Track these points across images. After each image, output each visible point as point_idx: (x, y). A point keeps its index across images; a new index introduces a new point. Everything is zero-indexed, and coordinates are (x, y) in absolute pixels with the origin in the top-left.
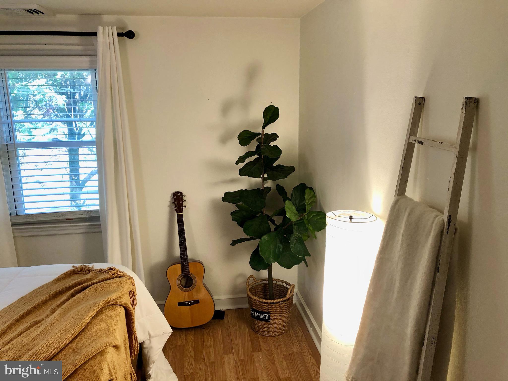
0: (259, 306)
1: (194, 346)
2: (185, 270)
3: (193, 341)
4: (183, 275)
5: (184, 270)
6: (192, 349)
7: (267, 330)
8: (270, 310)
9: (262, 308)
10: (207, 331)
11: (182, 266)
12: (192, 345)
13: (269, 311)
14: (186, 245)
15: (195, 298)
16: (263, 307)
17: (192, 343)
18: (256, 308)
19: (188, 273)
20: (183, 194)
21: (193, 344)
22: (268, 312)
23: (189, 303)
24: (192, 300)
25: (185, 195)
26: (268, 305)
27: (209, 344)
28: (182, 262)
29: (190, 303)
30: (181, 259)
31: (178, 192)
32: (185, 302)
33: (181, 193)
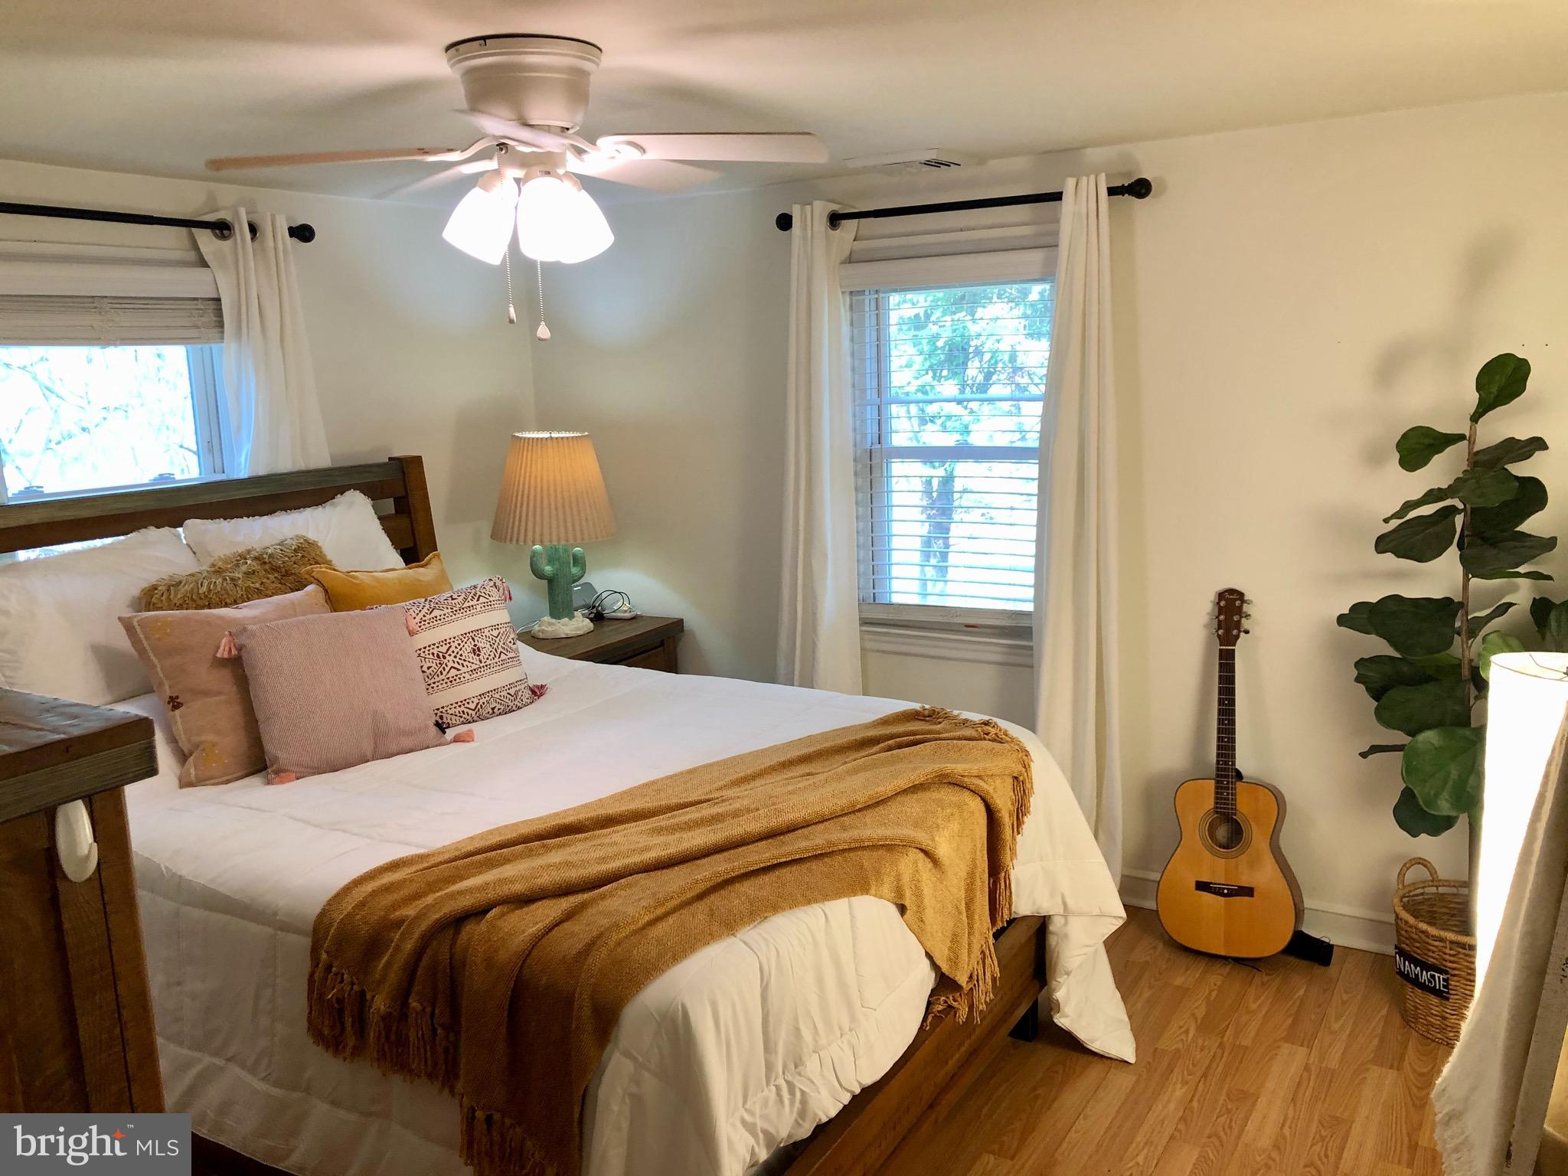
0: (1418, 945)
1: (1212, 998)
2: (1225, 799)
3: (1216, 987)
4: (1217, 812)
5: (1221, 799)
6: (1205, 1002)
7: (1438, 1022)
8: (1450, 965)
9: (1426, 952)
10: (1265, 979)
11: (1217, 788)
12: (1210, 994)
13: (1446, 967)
14: (1234, 733)
15: (1245, 881)
16: (1429, 950)
17: (1211, 991)
18: (1408, 949)
19: (1232, 809)
20: (1246, 598)
21: (1214, 994)
22: (1443, 967)
23: (1224, 889)
24: (1234, 884)
25: (1252, 602)
26: (1446, 947)
27: (1254, 1006)
28: (1218, 776)
29: (1227, 889)
30: (1218, 769)
31: (1232, 591)
32: (1215, 884)
33: (1241, 595)
